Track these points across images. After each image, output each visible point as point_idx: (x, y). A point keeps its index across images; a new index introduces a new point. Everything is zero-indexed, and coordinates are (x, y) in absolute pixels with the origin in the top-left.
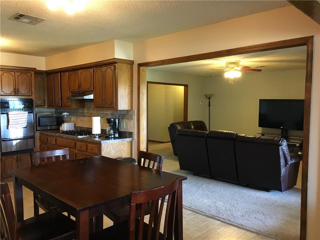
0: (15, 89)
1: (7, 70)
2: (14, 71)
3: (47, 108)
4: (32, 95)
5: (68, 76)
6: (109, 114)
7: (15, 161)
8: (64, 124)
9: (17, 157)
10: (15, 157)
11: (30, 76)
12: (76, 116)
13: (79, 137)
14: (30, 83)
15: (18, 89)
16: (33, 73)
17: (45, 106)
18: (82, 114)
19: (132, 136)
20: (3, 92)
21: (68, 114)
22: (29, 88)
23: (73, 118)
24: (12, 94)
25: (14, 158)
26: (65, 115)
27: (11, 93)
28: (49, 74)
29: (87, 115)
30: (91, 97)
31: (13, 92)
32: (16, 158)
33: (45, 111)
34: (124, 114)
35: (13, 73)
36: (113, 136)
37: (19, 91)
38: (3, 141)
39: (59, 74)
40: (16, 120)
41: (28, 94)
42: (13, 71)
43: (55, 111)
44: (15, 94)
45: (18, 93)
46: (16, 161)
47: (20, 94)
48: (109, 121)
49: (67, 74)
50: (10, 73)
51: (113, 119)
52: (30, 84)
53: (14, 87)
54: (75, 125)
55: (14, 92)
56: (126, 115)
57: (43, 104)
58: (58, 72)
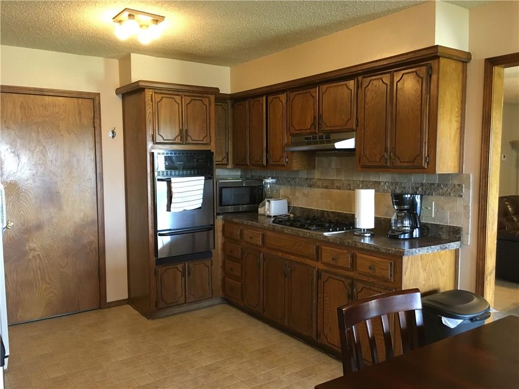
0: (181, 131)
1: (167, 92)
2: (180, 93)
3: (231, 169)
4: (211, 144)
5: (284, 102)
6: (382, 184)
7: (179, 274)
8: (269, 201)
9: (184, 268)
10: (180, 266)
11: (207, 104)
12: (291, 185)
13: (326, 234)
14: (208, 118)
15: (186, 131)
16: (212, 97)
17: (228, 164)
18: (308, 181)
19: (460, 237)
20: (162, 136)
21: (274, 180)
22: (205, 128)
23: (283, 190)
24: (177, 141)
25: (179, 270)
26: (267, 183)
27: (175, 140)
28: (239, 100)
29: (319, 183)
30: (349, 144)
31: (177, 136)
32: (181, 270)
33: (224, 174)
34: (433, 184)
35: (178, 98)
36: (406, 235)
37: (189, 134)
38: (161, 235)
39: (264, 98)
40: (184, 195)
41: (204, 142)
42: (178, 95)
43: (241, 175)
44: (181, 140)
45: (186, 140)
46: (182, 276)
47: (191, 142)
48: (398, 199)
49: (283, 97)
50: (174, 98)
51: (409, 196)
52: (208, 121)
53: (181, 127)
54: (289, 203)
55: (179, 138)
56: (439, 185)
57: (225, 162)
58: (261, 95)
